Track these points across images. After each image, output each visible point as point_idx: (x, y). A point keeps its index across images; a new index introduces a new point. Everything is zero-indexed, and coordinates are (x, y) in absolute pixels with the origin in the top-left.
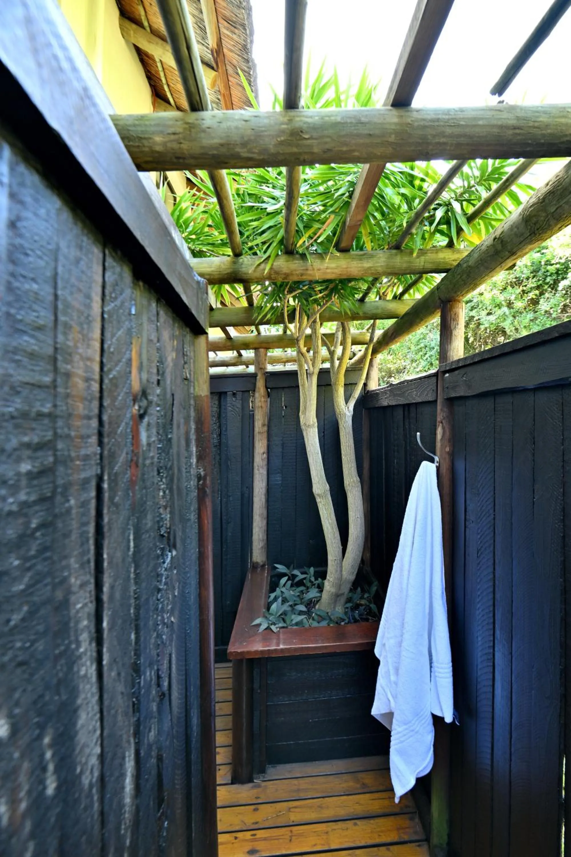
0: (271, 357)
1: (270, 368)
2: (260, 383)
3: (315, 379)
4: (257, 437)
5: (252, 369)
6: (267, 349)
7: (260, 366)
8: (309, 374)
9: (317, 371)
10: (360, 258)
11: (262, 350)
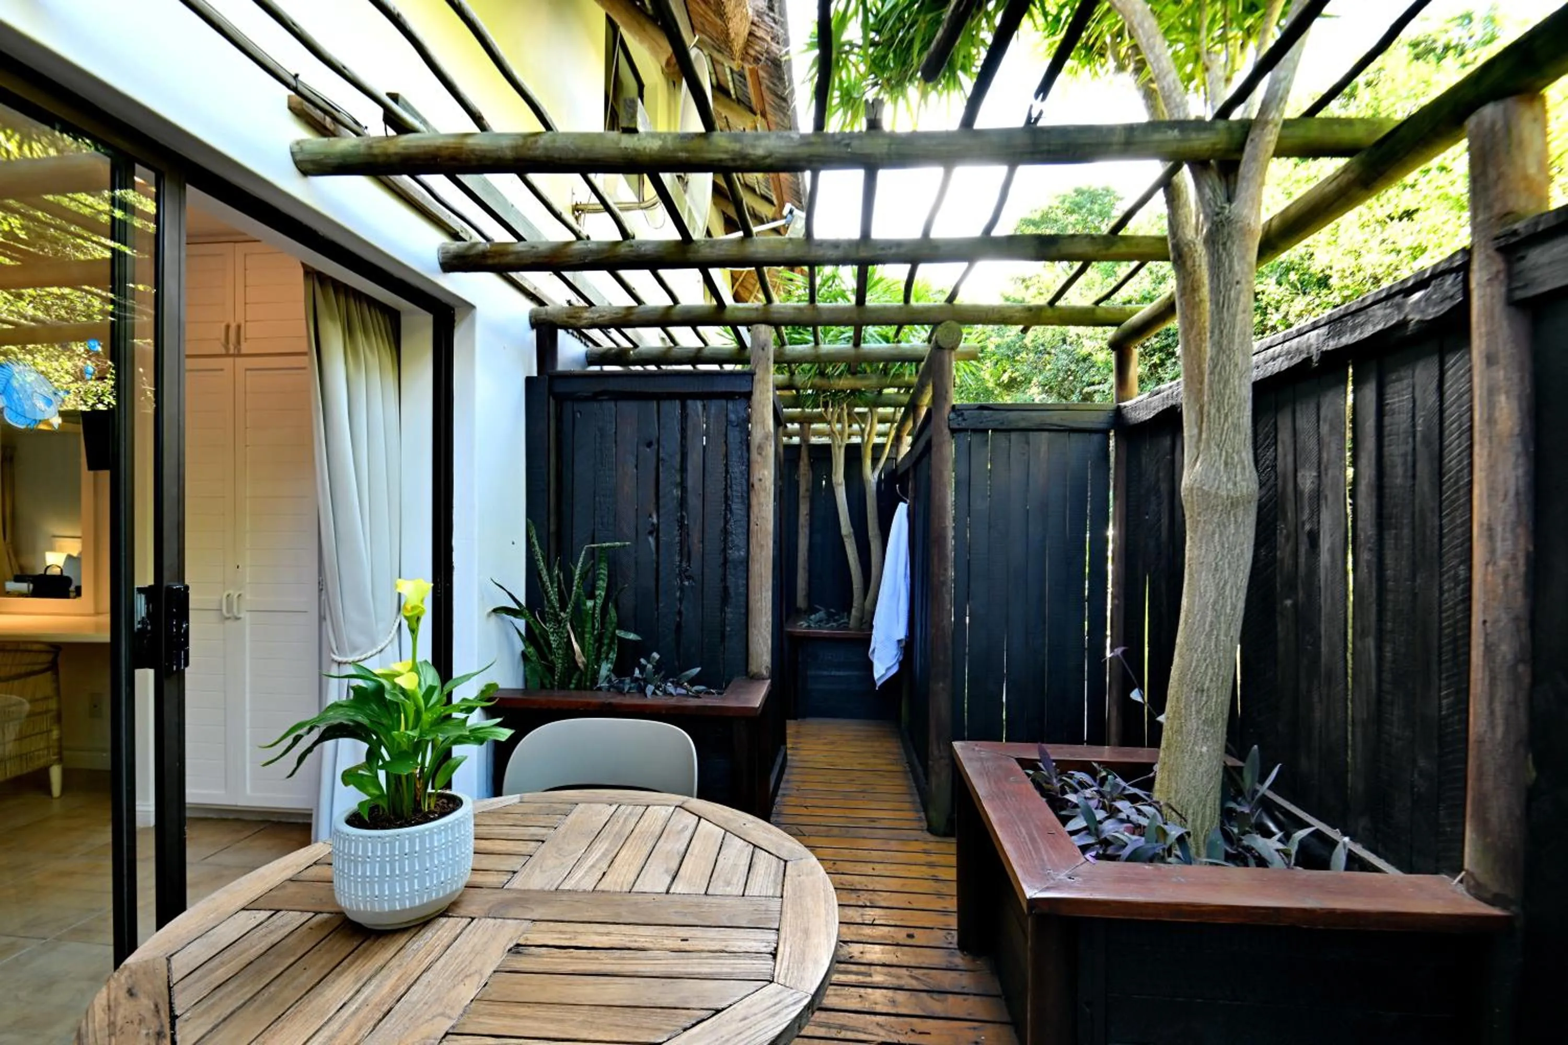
0: (814, 430)
1: (814, 440)
2: (804, 453)
3: (843, 450)
4: (801, 501)
5: (796, 440)
6: (811, 423)
7: (805, 439)
8: (840, 447)
9: (844, 444)
10: (862, 378)
11: (806, 425)
